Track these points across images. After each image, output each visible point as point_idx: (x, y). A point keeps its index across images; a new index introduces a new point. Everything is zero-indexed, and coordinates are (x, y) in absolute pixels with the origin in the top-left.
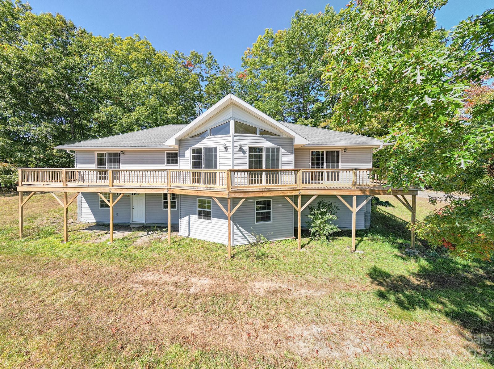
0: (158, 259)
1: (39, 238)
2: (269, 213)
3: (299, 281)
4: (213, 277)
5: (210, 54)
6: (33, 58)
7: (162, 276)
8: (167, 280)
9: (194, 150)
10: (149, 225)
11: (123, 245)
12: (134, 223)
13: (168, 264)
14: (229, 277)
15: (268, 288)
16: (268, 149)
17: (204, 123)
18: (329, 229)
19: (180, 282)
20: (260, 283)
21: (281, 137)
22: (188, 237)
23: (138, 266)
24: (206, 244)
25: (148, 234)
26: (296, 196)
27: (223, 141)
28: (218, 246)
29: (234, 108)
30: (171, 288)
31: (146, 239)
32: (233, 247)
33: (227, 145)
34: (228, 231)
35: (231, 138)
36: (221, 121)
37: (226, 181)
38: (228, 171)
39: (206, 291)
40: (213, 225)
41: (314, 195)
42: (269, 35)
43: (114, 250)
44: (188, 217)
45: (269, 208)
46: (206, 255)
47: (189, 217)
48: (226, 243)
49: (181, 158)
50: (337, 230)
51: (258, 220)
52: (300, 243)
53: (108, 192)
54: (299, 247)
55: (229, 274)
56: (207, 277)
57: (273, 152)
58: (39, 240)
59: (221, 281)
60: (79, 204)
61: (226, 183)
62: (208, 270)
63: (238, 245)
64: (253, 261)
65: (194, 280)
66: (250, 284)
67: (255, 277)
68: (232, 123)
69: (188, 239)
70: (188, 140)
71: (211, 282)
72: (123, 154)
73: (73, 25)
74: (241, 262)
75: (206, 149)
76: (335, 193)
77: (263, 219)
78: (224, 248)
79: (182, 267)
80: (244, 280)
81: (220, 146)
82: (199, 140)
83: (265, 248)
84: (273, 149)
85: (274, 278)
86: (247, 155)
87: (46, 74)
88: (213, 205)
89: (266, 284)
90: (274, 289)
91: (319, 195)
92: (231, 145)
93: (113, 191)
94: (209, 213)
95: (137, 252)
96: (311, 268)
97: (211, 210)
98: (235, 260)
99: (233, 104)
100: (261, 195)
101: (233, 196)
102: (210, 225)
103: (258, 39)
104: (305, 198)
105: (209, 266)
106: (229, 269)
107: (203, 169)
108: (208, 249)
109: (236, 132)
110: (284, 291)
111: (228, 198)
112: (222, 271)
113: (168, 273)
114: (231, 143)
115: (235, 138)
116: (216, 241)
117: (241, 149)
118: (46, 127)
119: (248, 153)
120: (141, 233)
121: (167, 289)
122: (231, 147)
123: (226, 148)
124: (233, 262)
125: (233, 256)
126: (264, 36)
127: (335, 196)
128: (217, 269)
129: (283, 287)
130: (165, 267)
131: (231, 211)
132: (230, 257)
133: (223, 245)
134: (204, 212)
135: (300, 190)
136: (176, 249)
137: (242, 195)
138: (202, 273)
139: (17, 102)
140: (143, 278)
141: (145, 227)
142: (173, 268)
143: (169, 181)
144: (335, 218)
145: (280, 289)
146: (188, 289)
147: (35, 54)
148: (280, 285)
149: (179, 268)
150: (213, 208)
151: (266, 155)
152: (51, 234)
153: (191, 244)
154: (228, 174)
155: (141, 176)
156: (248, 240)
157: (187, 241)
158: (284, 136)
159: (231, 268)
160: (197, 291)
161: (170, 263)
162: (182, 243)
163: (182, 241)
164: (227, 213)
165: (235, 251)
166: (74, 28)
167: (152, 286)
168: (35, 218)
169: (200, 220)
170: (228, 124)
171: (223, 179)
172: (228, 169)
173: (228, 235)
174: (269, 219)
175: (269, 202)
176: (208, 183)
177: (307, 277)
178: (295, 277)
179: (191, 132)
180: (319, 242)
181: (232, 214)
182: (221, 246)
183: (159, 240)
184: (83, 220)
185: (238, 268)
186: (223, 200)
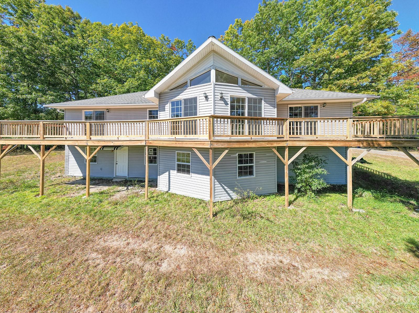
0: (130, 217)
1: (15, 192)
2: (251, 167)
3: (303, 252)
4: (192, 244)
5: (191, 41)
6: (41, 37)
7: (130, 240)
8: (136, 247)
9: (173, 104)
10: (131, 179)
11: (98, 200)
12: (117, 177)
13: (140, 224)
14: (212, 246)
15: (265, 263)
16: (250, 99)
17: (184, 74)
18: (316, 184)
19: (150, 252)
20: (253, 255)
21: (263, 87)
22: (167, 192)
23: (105, 225)
24: (185, 199)
25: (127, 189)
26: (284, 148)
27: (203, 90)
28: (198, 201)
29: (215, 56)
30: (138, 261)
31: (124, 193)
32: (214, 203)
33: (207, 94)
34: (209, 185)
35: (212, 86)
36: (201, 70)
37: (208, 130)
38: (210, 117)
39: (183, 268)
40: (193, 180)
41: (303, 147)
42: (239, 23)
43: (86, 205)
44: (167, 173)
45: (251, 161)
46: (185, 212)
47: (169, 173)
48: (207, 198)
49: (160, 112)
50: (325, 185)
51: (240, 174)
52: (287, 200)
53: (86, 144)
54: (286, 203)
55: (211, 239)
56: (185, 244)
57: (255, 103)
58: (15, 193)
59: (203, 250)
60: (66, 159)
61: (208, 132)
62: (187, 233)
63: (220, 201)
64: (240, 222)
65: (168, 248)
66: (241, 257)
67: (245, 245)
68: (213, 73)
69: (167, 194)
70: (168, 93)
71: (190, 252)
72: (109, 112)
73: (79, 16)
74: (225, 222)
75: (185, 100)
76: (327, 144)
77: (246, 174)
78: (204, 205)
79: (155, 228)
80: (232, 250)
81: (200, 95)
82: (179, 92)
83: (251, 205)
84: (255, 99)
85: (269, 247)
86: (229, 105)
87: (52, 50)
88: (192, 158)
89: (260, 256)
90: (273, 265)
91: (308, 147)
92: (212, 94)
93: (90, 143)
94: (188, 167)
95: (110, 208)
96: (311, 231)
97: (190, 164)
98: (218, 220)
99: (213, 52)
100: (246, 145)
101: (216, 146)
102: (190, 180)
103: (230, 27)
104: (293, 150)
105: (188, 228)
106: (211, 233)
107: (182, 117)
108: (187, 206)
109: (216, 81)
110: (289, 269)
111: (211, 148)
112: (204, 236)
113: (138, 236)
114: (212, 91)
115: (216, 86)
116: (195, 196)
117: (222, 98)
118: (51, 95)
119: (229, 103)
120: (120, 188)
121: (132, 262)
122: (212, 97)
123: (206, 97)
124: (215, 222)
125: (215, 215)
126: (234, 25)
127: (327, 148)
128: (198, 231)
129: (286, 261)
130: (136, 227)
131: (213, 163)
132: (211, 216)
133: (203, 201)
134: (184, 166)
135: (287, 141)
136: (153, 206)
137: (226, 145)
138: (179, 237)
139: (26, 74)
140: (107, 244)
141: (126, 182)
142: (145, 230)
143: (147, 133)
144: (325, 172)
145: (280, 264)
146: (160, 263)
147: (43, 34)
148: (280, 258)
149: (152, 230)
150: (192, 161)
151: (248, 106)
152: (30, 187)
153: (169, 199)
154: (210, 121)
155: (119, 127)
156: (230, 196)
157: (165, 196)
158: (266, 87)
159: (214, 231)
160: (170, 269)
161: (143, 222)
162: (160, 199)
163: (160, 197)
164: (208, 166)
165: (217, 208)
166: (80, 18)
167: (114, 256)
168: (23, 172)
169: (179, 174)
170: (208, 73)
171: (205, 128)
172: (210, 115)
173: (209, 190)
174: (251, 173)
175: (251, 155)
176: (187, 134)
177: (311, 245)
178: (295, 245)
179: (171, 85)
180: (305, 198)
181: (214, 166)
182: (201, 201)
183: (137, 195)
184: (69, 174)
185: (222, 230)
186: (203, 151)
